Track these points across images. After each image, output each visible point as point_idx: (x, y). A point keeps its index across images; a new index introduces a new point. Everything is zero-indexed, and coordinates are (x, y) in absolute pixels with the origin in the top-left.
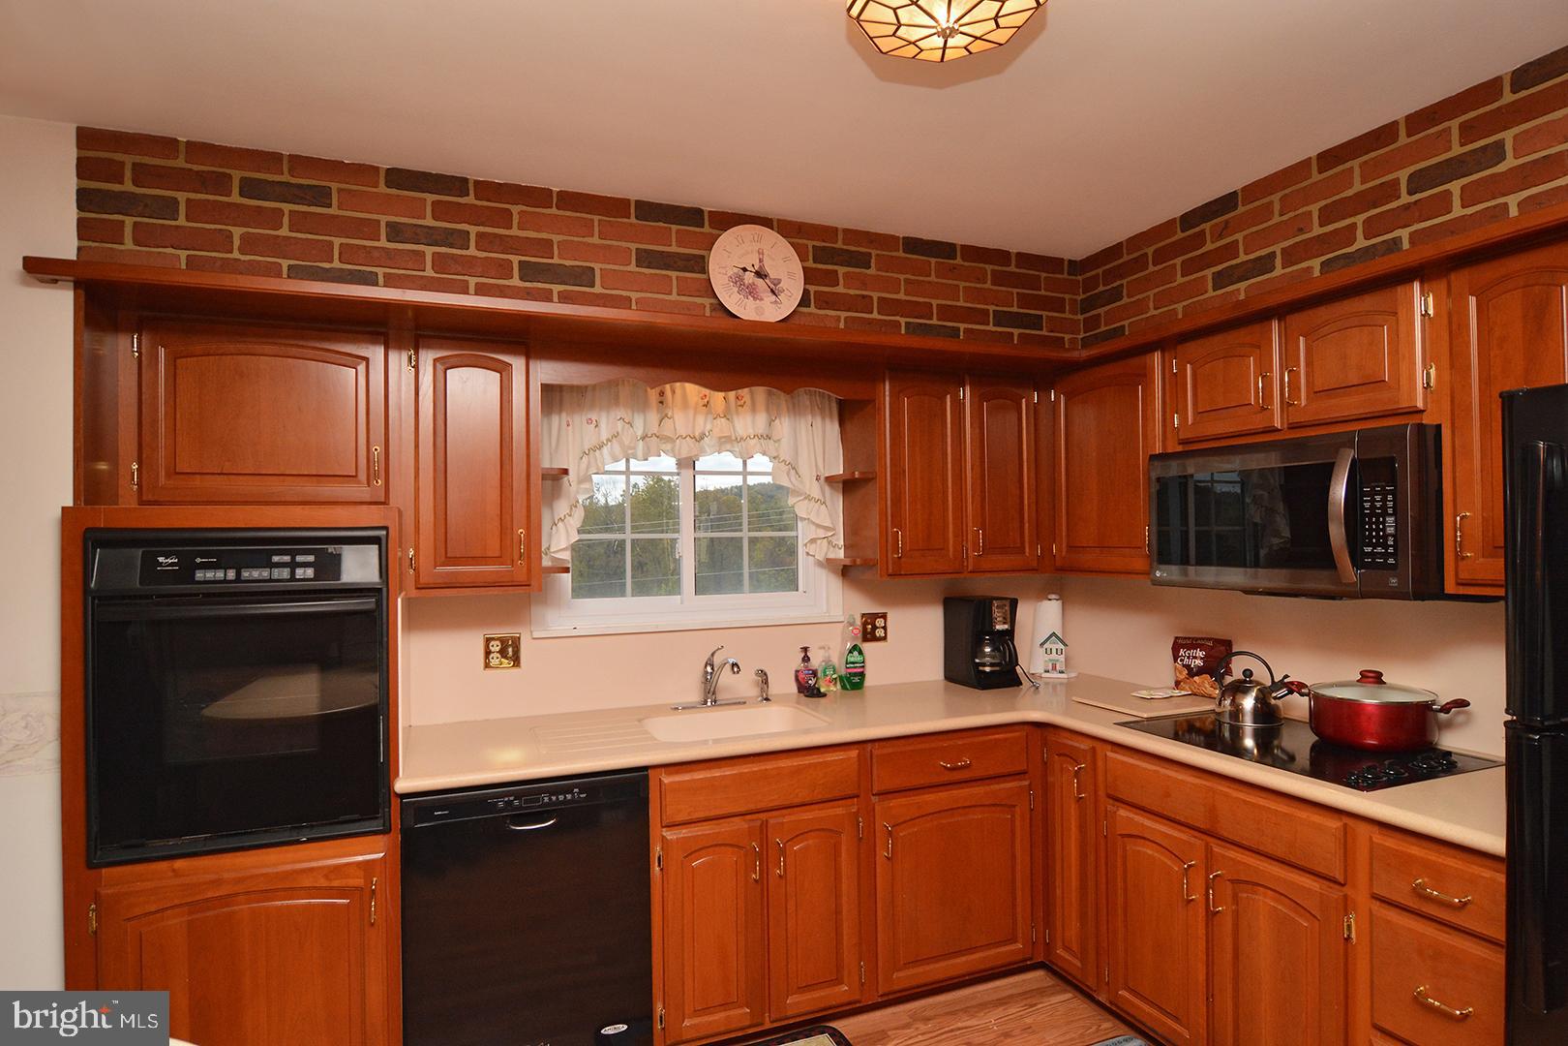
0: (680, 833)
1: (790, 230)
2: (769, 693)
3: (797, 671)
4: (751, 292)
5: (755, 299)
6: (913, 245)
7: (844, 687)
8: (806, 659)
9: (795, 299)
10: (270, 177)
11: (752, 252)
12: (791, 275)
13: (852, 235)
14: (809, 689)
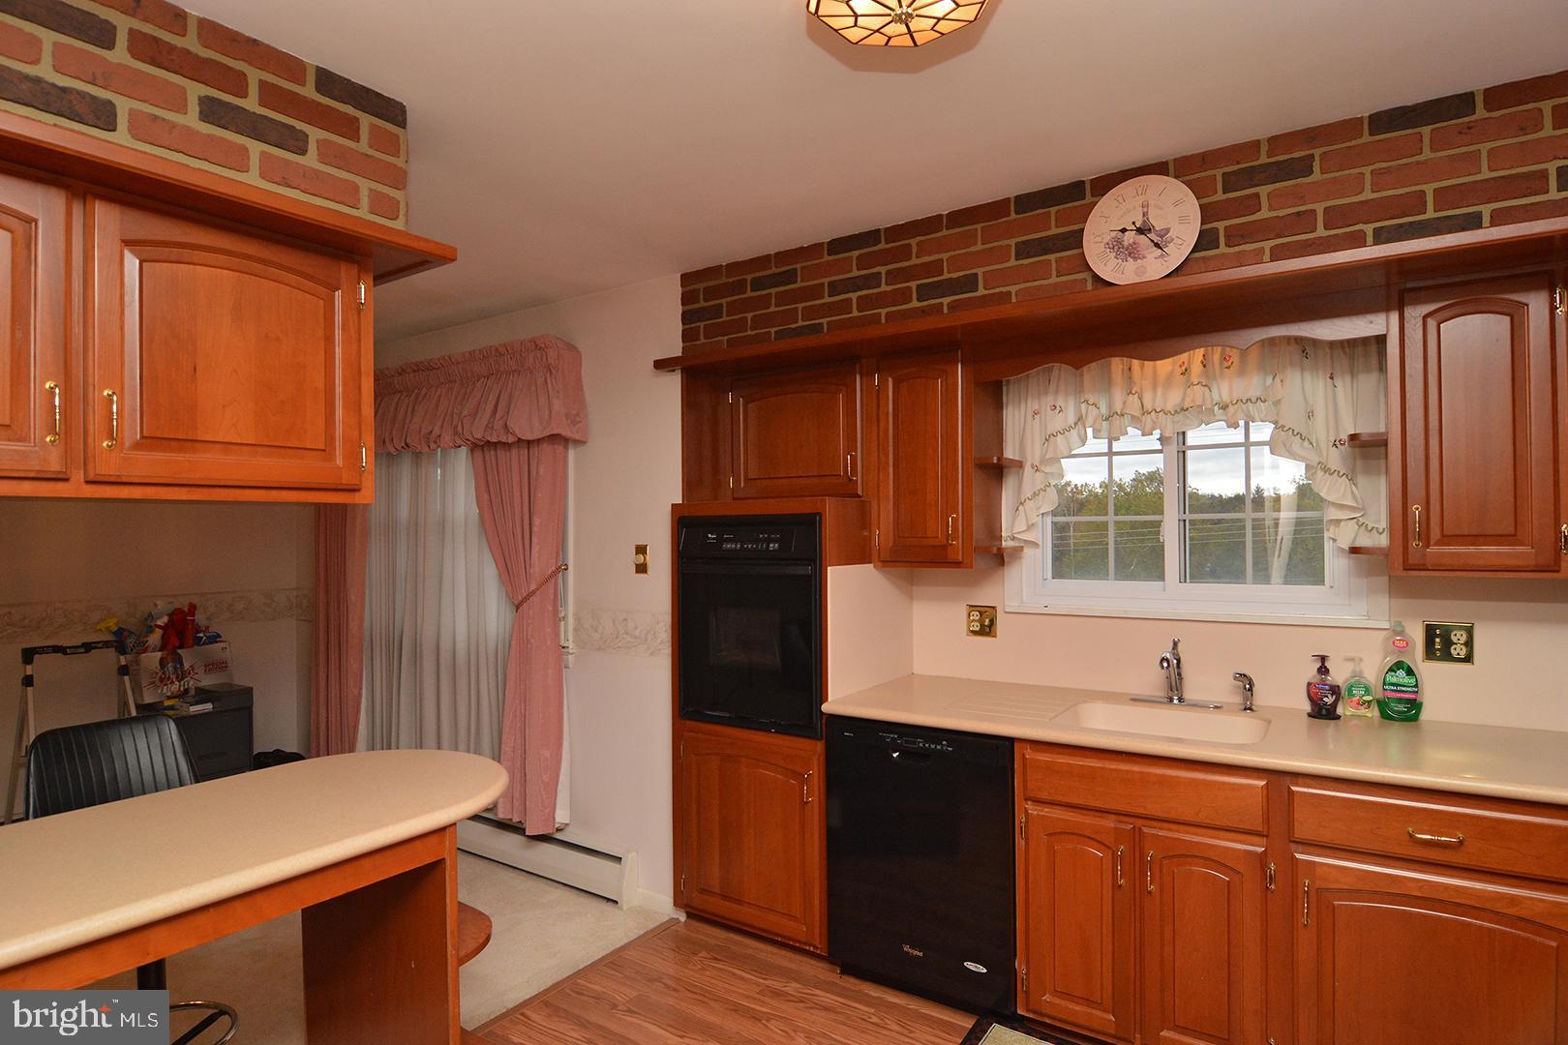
0: (1042, 811)
1: (1183, 168)
2: (1254, 703)
3: (1309, 684)
4: (1133, 252)
5: (1135, 259)
6: (1388, 120)
7: (1385, 716)
8: (1323, 670)
9: (1189, 245)
10: (764, 273)
11: (1135, 208)
12: (1183, 219)
13: (1276, 142)
14: (1323, 708)
